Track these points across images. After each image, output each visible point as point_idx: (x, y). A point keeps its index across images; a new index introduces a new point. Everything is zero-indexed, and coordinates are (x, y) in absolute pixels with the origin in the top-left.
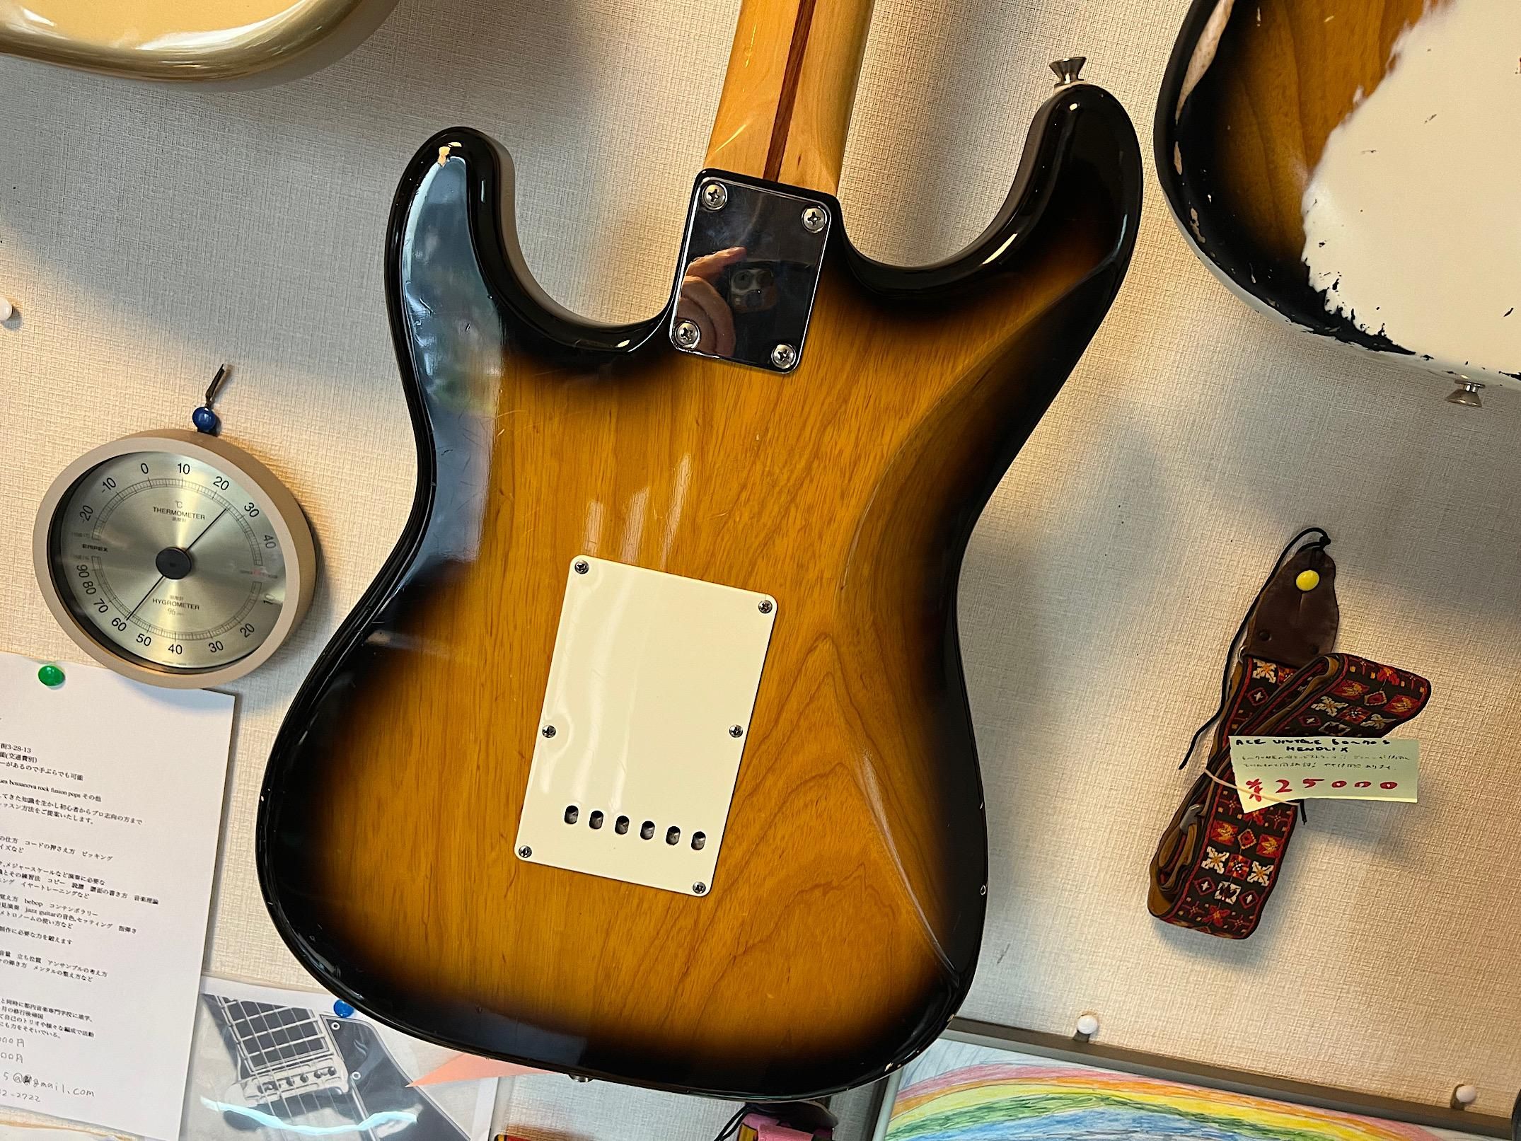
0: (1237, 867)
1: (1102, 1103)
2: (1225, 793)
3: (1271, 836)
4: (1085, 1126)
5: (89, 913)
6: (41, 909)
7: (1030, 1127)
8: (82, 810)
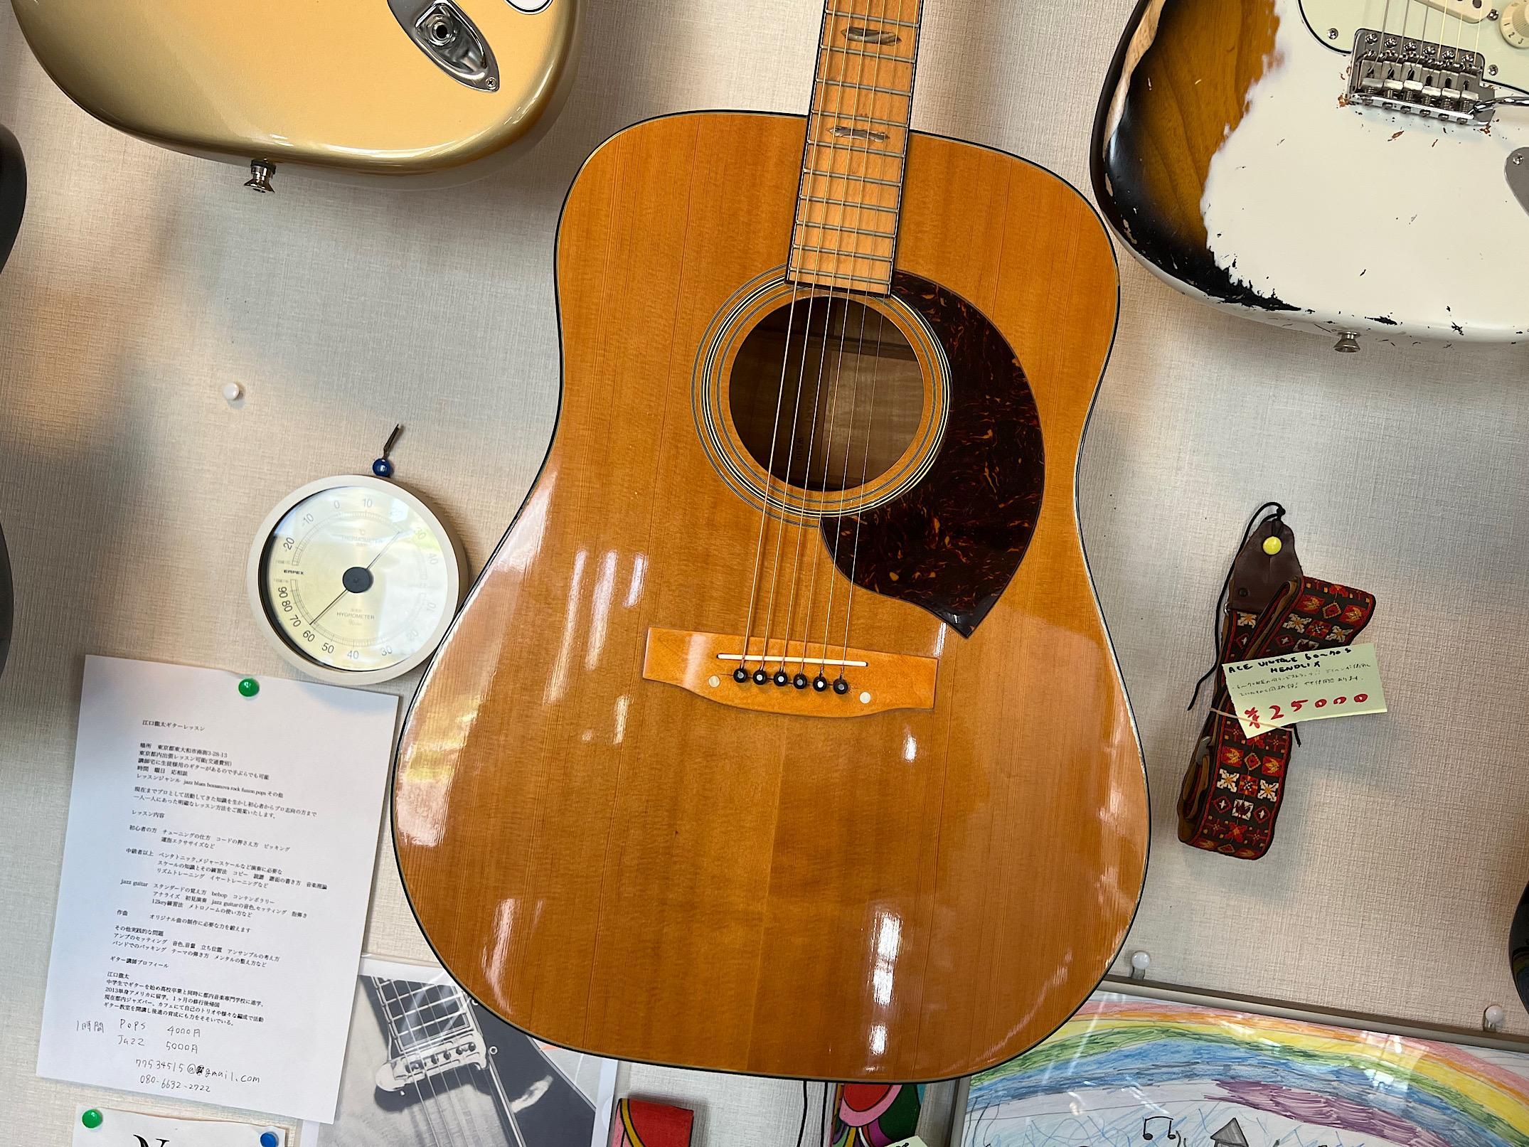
0: (1248, 786)
1: (1163, 1036)
2: (1229, 723)
3: (1272, 757)
4: (1151, 1059)
5: (267, 901)
6: (226, 900)
7: (1101, 1063)
8: (266, 807)
